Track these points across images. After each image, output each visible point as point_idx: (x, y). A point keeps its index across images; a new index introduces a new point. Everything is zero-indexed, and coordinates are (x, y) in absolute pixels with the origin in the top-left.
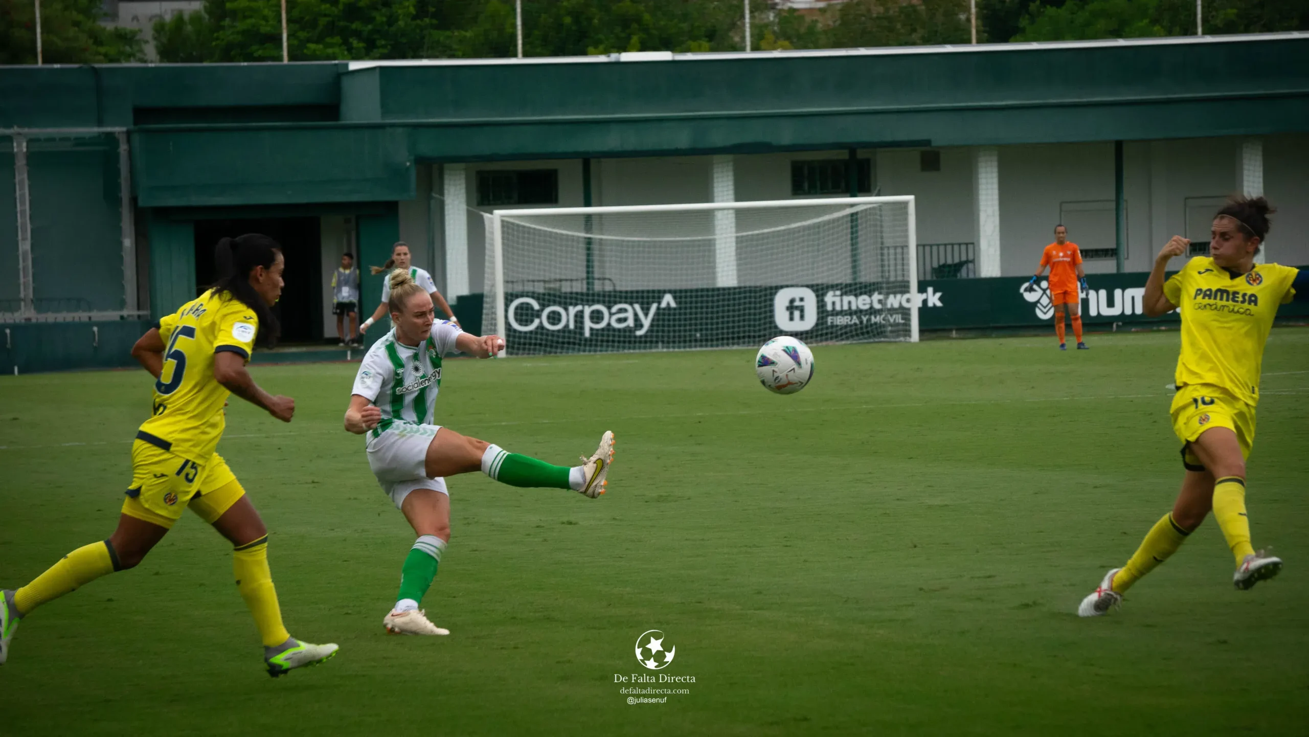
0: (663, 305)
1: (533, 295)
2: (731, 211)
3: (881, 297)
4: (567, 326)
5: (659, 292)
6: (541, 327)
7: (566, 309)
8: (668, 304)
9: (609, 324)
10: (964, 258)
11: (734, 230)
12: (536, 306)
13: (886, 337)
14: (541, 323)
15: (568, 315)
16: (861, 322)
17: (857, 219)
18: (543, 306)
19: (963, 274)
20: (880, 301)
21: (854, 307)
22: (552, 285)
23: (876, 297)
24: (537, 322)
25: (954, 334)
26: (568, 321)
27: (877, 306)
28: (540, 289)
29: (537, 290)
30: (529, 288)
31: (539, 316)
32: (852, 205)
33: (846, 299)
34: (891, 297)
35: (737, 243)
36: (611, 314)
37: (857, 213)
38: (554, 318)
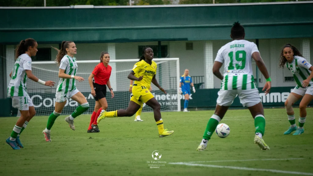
0: (89, 98)
1: (41, 94)
2: (115, 64)
3: (169, 95)
4: (53, 105)
5: (88, 93)
6: (43, 106)
7: (53, 99)
8: (91, 97)
9: (69, 105)
10: (201, 82)
11: (115, 70)
12: (41, 98)
13: (170, 110)
14: (43, 104)
15: (53, 101)
16: (162, 104)
17: (161, 66)
18: (44, 98)
19: (201, 87)
20: (169, 97)
21: (160, 99)
22: (48, 91)
23: (168, 95)
24: (41, 104)
25: (197, 109)
26: (53, 104)
27: (168, 99)
28: (43, 92)
29: (42, 92)
30: (39, 91)
31: (42, 102)
32: (159, 61)
33: (157, 96)
34: (174, 95)
35: (117, 75)
36: (69, 101)
37: (161, 64)
38: (48, 103)
